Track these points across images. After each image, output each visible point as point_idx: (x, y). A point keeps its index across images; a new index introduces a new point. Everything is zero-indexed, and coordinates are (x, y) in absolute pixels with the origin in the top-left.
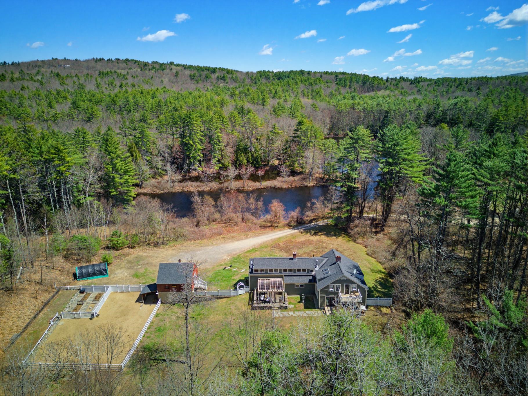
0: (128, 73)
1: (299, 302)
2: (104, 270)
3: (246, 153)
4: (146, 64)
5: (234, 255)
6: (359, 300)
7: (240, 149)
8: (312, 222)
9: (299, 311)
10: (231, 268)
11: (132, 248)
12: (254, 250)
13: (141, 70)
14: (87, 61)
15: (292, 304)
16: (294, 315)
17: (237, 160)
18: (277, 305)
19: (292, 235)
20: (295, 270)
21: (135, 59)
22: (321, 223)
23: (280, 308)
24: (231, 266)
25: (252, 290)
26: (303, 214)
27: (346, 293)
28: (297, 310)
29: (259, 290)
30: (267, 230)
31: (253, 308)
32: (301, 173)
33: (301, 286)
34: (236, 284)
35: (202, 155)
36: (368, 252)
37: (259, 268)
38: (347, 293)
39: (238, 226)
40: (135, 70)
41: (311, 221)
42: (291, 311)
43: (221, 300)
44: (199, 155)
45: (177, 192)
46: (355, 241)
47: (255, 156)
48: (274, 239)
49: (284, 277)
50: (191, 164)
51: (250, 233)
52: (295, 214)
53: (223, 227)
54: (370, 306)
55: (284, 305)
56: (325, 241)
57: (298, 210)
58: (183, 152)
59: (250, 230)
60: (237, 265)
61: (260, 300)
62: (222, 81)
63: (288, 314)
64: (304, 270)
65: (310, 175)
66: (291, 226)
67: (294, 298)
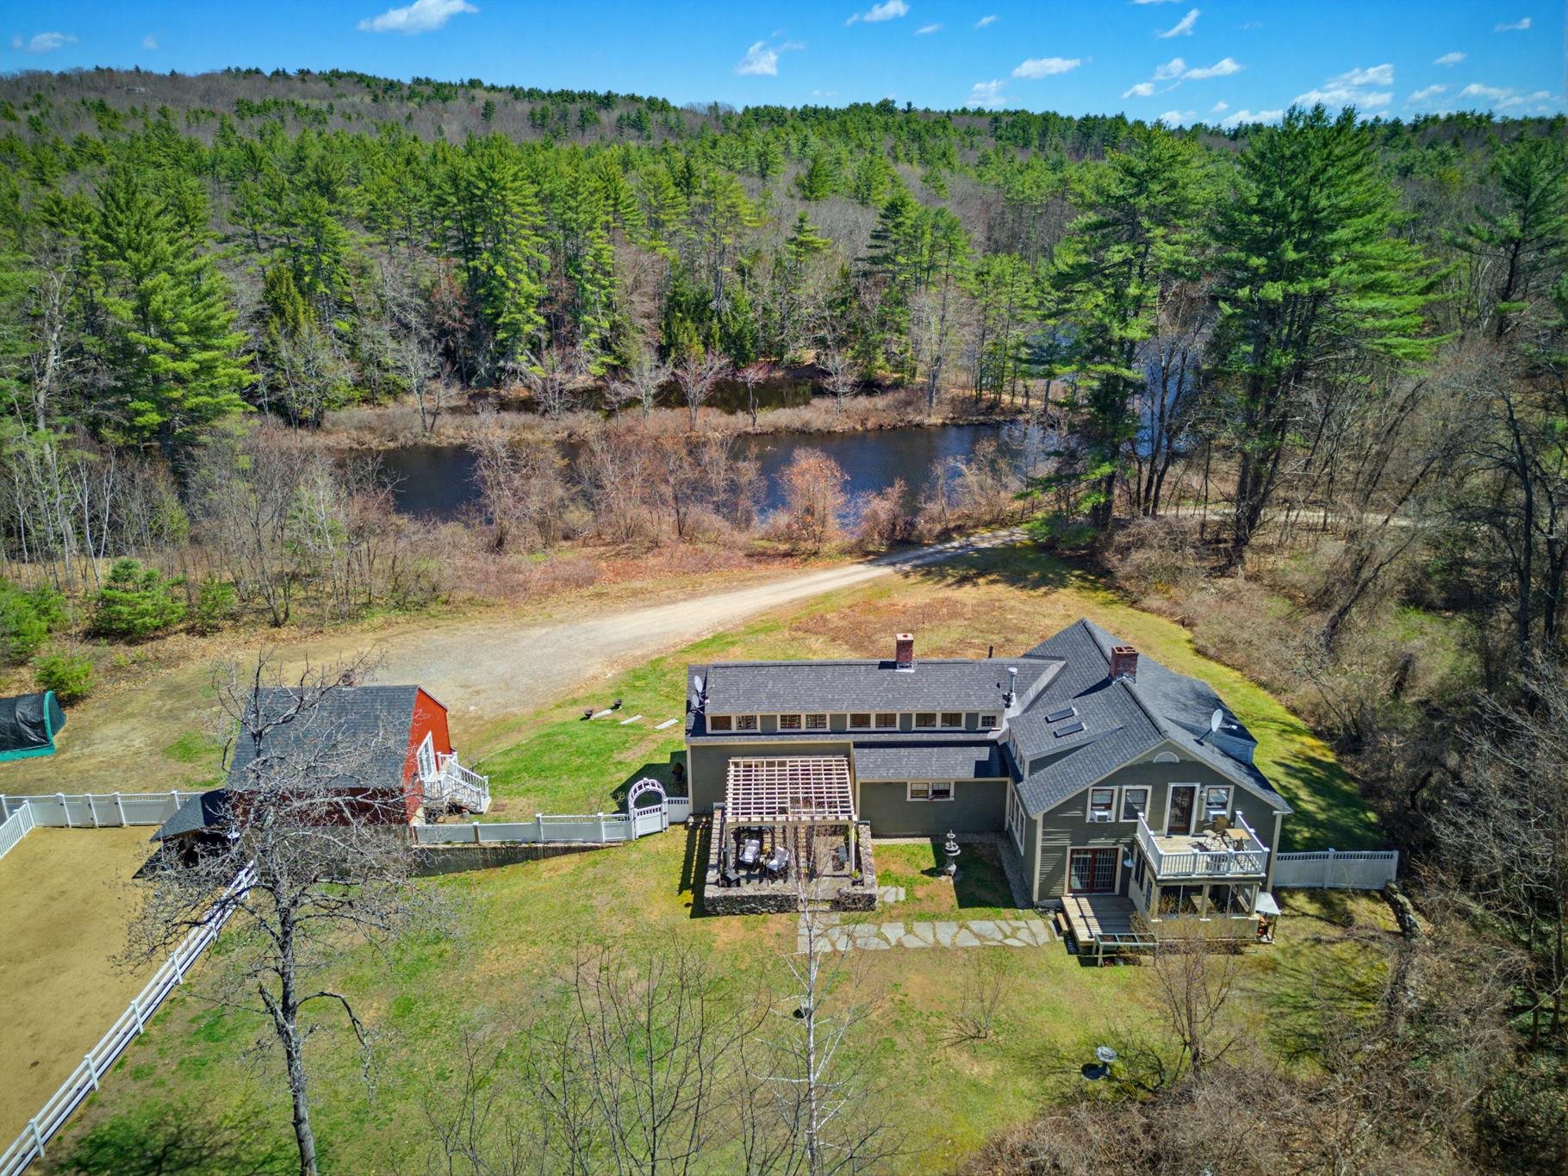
0: (331, 106)
1: (930, 872)
2: (33, 726)
3: (701, 321)
4: (391, 86)
5: (635, 659)
6: (1248, 867)
7: (679, 305)
8: (950, 539)
9: (934, 917)
10: (617, 715)
11: (203, 634)
12: (721, 639)
13: (375, 99)
14: (205, 77)
15: (897, 882)
16: (911, 942)
17: (670, 345)
18: (825, 887)
19: (875, 583)
20: (906, 718)
21: (359, 71)
22: (985, 540)
23: (837, 904)
24: (617, 706)
25: (703, 813)
26: (916, 511)
27: (1173, 831)
28: (922, 917)
29: (730, 818)
30: (777, 567)
31: (701, 908)
32: (897, 385)
33: (937, 793)
34: (625, 788)
35: (542, 321)
36: (1201, 642)
37: (734, 711)
38: (1180, 826)
39: (661, 554)
40: (357, 99)
41: (946, 536)
42: (892, 919)
43: (553, 862)
44: (529, 320)
45: (445, 444)
46: (1134, 603)
47: (734, 329)
48: (806, 599)
49: (854, 752)
50: (504, 351)
51: (709, 579)
52: (882, 507)
53: (600, 557)
54: (1292, 891)
55: (859, 890)
56: (1012, 603)
57: (897, 490)
58: (470, 309)
59: (708, 566)
60: (646, 700)
61: (740, 865)
62: (633, 132)
63: (879, 935)
64: (952, 719)
65: (930, 391)
66: (868, 553)
67: (902, 849)
